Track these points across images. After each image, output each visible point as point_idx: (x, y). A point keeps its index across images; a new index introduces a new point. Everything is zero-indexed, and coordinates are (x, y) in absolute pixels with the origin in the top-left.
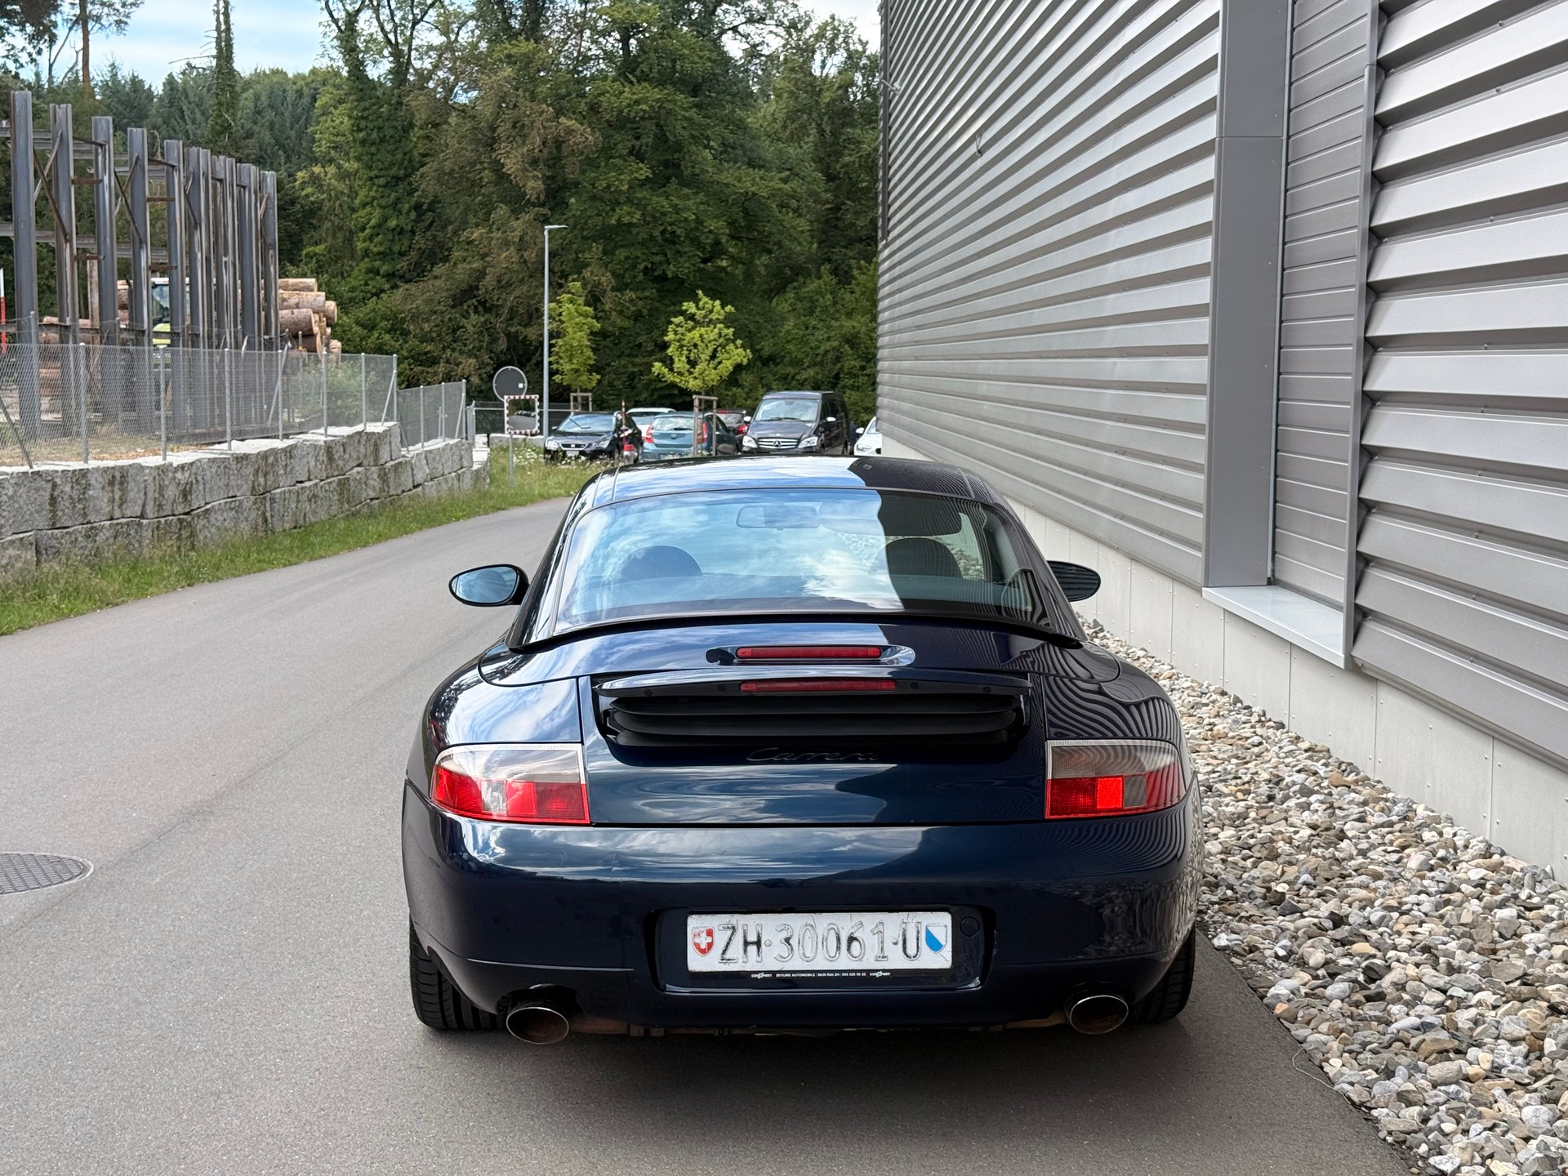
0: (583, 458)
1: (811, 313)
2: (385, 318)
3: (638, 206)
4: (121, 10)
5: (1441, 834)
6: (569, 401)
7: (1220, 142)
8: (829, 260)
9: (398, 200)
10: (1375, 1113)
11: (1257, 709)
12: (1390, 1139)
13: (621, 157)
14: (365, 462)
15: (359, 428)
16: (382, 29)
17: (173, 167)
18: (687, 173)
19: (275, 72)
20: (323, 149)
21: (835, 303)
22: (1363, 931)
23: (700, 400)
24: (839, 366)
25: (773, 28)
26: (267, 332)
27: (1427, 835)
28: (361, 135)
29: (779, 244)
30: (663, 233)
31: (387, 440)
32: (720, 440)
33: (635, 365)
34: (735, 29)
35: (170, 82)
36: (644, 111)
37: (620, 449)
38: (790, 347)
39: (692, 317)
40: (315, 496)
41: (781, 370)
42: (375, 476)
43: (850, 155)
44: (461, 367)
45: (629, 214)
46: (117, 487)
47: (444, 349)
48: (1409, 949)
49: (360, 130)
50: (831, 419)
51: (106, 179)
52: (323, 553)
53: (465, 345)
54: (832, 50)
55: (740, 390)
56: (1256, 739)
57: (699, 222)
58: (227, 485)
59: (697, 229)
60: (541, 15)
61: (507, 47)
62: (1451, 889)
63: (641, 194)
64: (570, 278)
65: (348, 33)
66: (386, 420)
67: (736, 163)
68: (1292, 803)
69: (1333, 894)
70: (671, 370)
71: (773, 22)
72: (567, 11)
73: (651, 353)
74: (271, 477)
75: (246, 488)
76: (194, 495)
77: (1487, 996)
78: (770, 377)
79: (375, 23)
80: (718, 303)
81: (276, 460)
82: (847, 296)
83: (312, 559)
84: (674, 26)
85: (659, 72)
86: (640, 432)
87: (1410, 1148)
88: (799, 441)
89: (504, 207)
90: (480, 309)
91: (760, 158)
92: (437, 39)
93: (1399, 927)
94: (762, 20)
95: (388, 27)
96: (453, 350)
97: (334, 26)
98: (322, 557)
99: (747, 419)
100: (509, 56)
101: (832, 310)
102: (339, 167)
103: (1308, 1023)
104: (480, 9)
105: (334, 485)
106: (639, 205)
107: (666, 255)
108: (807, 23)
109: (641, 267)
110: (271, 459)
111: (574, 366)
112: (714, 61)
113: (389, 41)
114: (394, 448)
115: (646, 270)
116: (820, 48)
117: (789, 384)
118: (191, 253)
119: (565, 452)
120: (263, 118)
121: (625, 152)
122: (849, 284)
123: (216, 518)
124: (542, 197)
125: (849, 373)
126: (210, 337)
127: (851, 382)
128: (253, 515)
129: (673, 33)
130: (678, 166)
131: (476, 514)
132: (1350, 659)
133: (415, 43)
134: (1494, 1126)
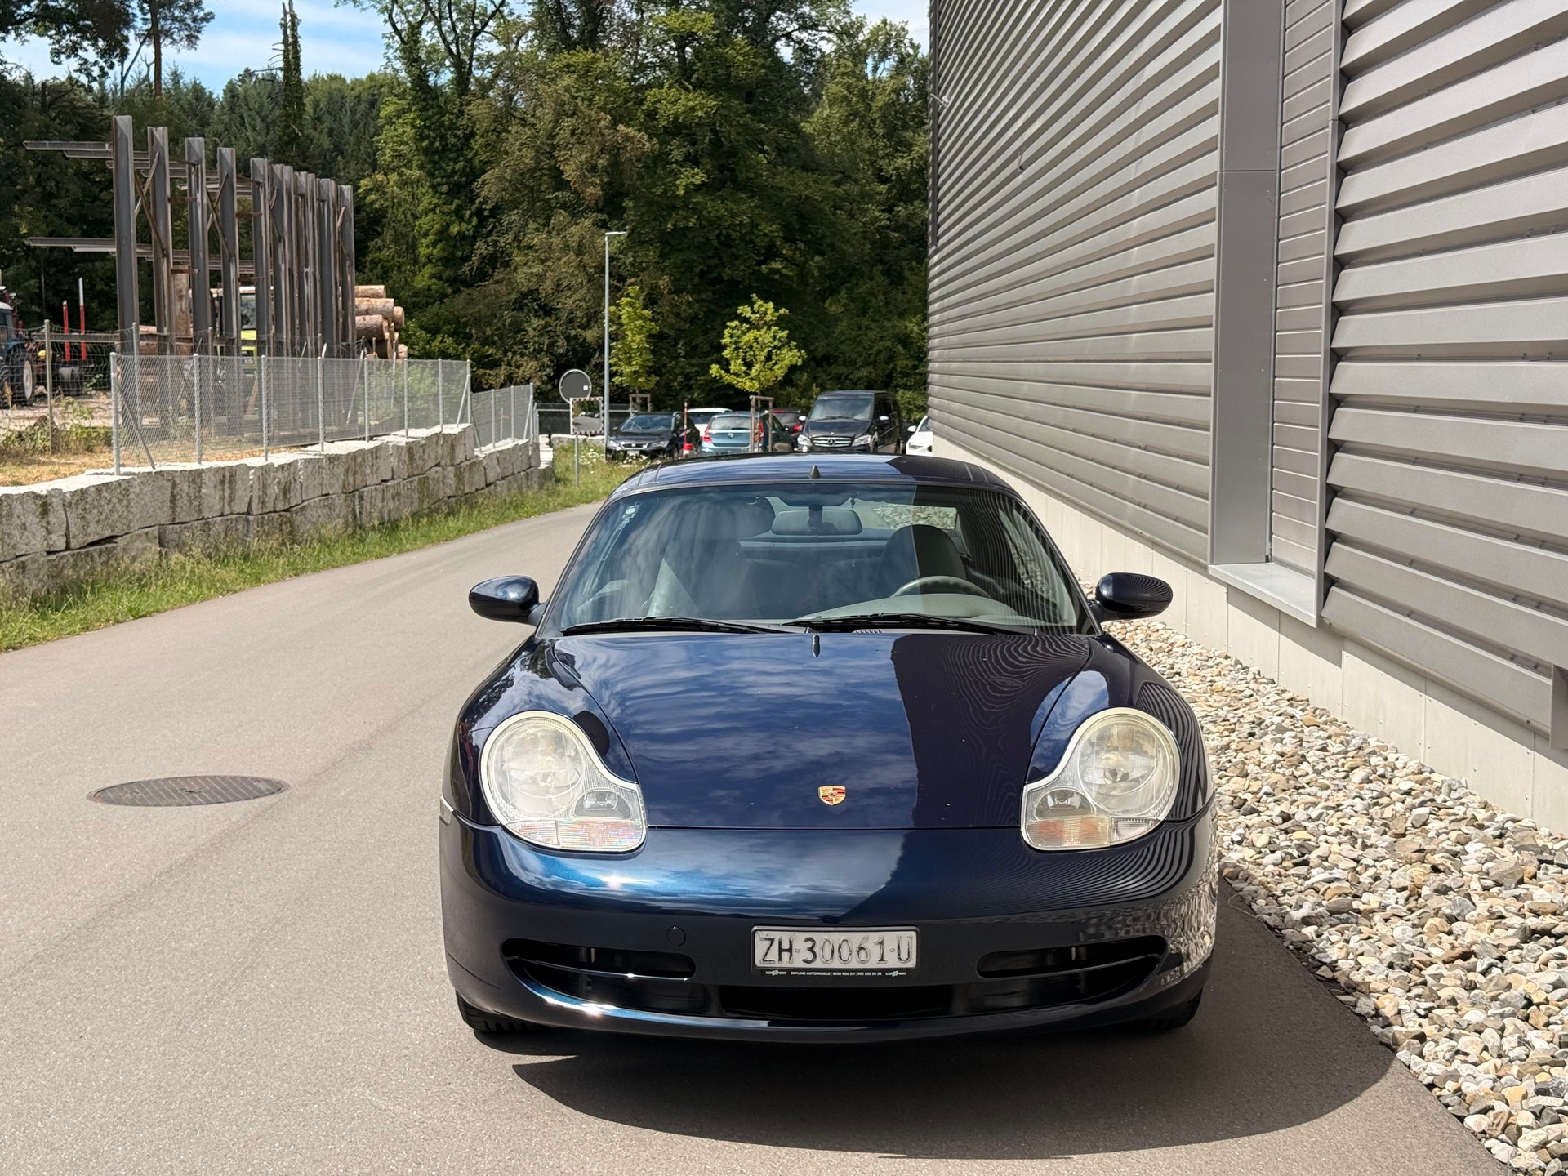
0: (644, 457)
1: (864, 312)
2: (447, 322)
3: (694, 211)
4: (192, 25)
5: (1386, 759)
6: (627, 402)
7: (1221, 176)
8: (882, 262)
9: (459, 208)
10: (1284, 932)
11: (1253, 670)
12: (1291, 947)
13: (676, 162)
14: (443, 463)
15: (437, 429)
16: (444, 40)
17: (259, 183)
18: (742, 177)
19: (334, 78)
20: (387, 157)
21: (887, 304)
22: (1304, 824)
23: (757, 400)
24: (891, 365)
25: (825, 34)
26: (345, 338)
27: (1374, 760)
28: (425, 143)
29: (832, 246)
30: (718, 236)
31: (462, 441)
32: (776, 439)
33: (693, 366)
34: (788, 36)
35: (231, 89)
36: (700, 118)
37: (679, 448)
38: (843, 347)
39: (747, 320)
40: (398, 494)
41: (835, 370)
42: (452, 475)
43: (902, 157)
44: (522, 369)
45: (685, 218)
46: (227, 486)
47: (505, 352)
48: (1336, 834)
49: (422, 139)
50: (883, 418)
51: (199, 196)
52: (408, 546)
53: (526, 348)
54: (884, 56)
55: (794, 390)
56: (1248, 692)
57: (754, 225)
58: (322, 484)
59: (751, 233)
60: (598, 24)
61: (566, 57)
62: (1382, 794)
63: (698, 199)
64: (629, 282)
65: (410, 43)
66: (461, 422)
67: (789, 166)
68: (1268, 738)
69: (1286, 799)
70: (728, 371)
71: (825, 28)
72: (625, 21)
73: (707, 354)
74: (359, 477)
75: (337, 488)
76: (292, 494)
77: (1390, 863)
78: (824, 376)
79: (437, 34)
80: (771, 305)
81: (364, 460)
82: (900, 296)
83: (400, 552)
84: (728, 34)
85: (714, 79)
86: (698, 432)
87: (1305, 952)
88: (853, 439)
89: (563, 212)
90: (541, 313)
91: (813, 162)
92: (496, 48)
93: (1333, 820)
94: (814, 27)
95: (450, 38)
96: (514, 353)
97: (397, 38)
98: (409, 550)
99: (802, 418)
100: (568, 66)
101: (884, 311)
102: (401, 174)
103: (1246, 880)
104: (538, 19)
105: (415, 483)
106: (696, 210)
107: (721, 258)
108: (860, 28)
109: (698, 270)
110: (359, 460)
111: (634, 369)
112: (768, 68)
113: (450, 51)
114: (468, 448)
115: (702, 274)
116: (873, 52)
117: (843, 383)
118: (276, 266)
119: (625, 452)
120: (322, 124)
121: (680, 158)
122: (901, 284)
123: (312, 514)
124: (601, 204)
125: (901, 373)
126: (293, 345)
127: (903, 381)
128: (344, 511)
129: (727, 40)
130: (733, 170)
131: (546, 511)
132: (1320, 619)
133: (477, 52)
134: (1370, 938)
